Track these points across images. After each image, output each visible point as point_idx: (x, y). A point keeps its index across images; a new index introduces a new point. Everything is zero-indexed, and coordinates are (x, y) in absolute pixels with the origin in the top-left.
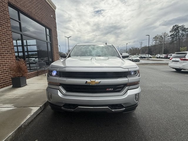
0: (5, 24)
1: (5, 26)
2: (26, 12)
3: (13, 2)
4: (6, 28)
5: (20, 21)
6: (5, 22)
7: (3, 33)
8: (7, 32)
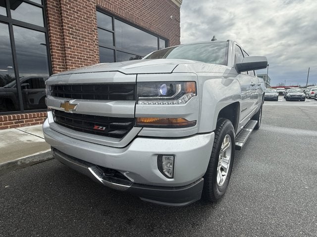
0: (89, 36)
1: (88, 39)
2: (124, 16)
3: (103, 5)
4: (89, 42)
5: (113, 31)
6: (88, 33)
7: (84, 48)
8: (90, 47)
